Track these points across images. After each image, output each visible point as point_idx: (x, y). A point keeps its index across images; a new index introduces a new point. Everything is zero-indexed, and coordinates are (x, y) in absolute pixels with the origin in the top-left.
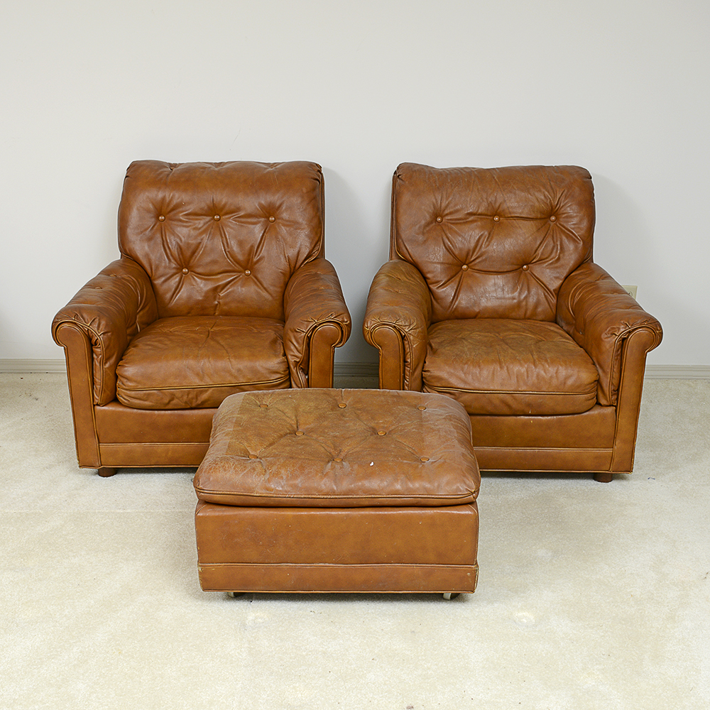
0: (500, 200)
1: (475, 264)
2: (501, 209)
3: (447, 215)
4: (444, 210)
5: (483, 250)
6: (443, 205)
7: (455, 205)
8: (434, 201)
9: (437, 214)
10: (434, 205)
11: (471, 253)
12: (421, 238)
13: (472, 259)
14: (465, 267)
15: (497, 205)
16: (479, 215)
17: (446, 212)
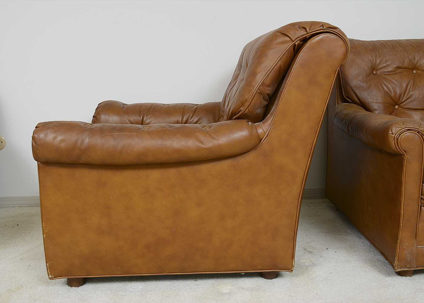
0: (417, 58)
1: (405, 104)
2: (418, 64)
3: (381, 68)
4: (378, 65)
5: (411, 93)
6: (378, 61)
7: (387, 61)
8: (371, 58)
9: (373, 68)
10: (371, 61)
11: (402, 95)
12: (364, 85)
13: (403, 100)
14: (396, 107)
15: (416, 62)
16: (404, 68)
17: (380, 67)
